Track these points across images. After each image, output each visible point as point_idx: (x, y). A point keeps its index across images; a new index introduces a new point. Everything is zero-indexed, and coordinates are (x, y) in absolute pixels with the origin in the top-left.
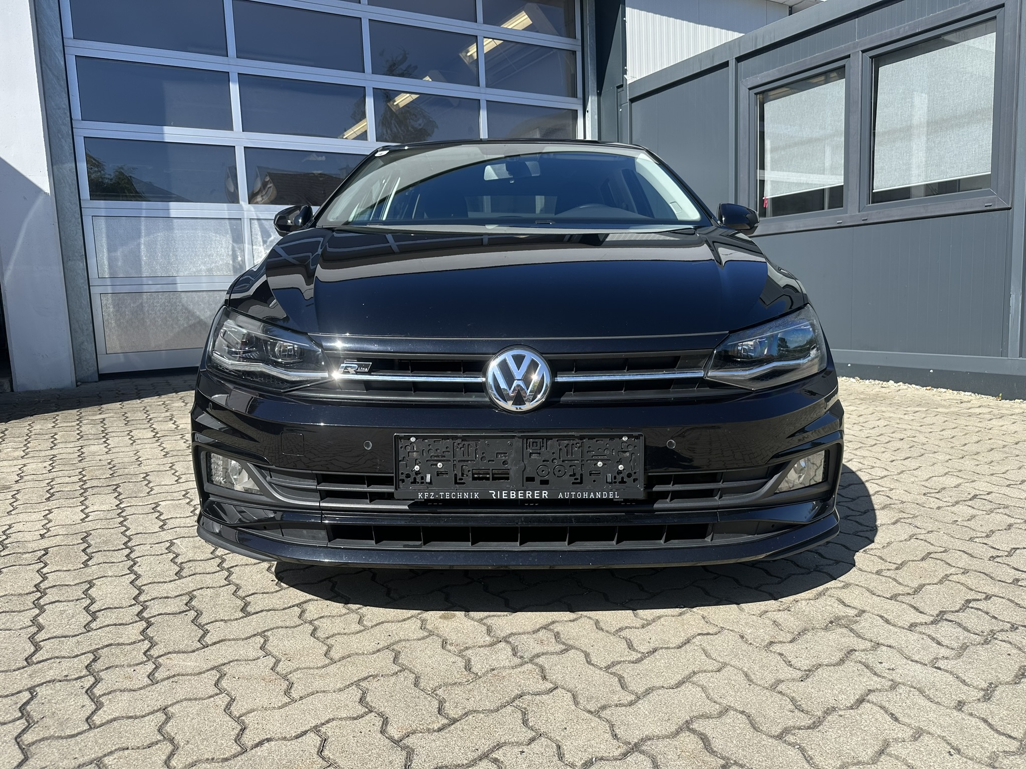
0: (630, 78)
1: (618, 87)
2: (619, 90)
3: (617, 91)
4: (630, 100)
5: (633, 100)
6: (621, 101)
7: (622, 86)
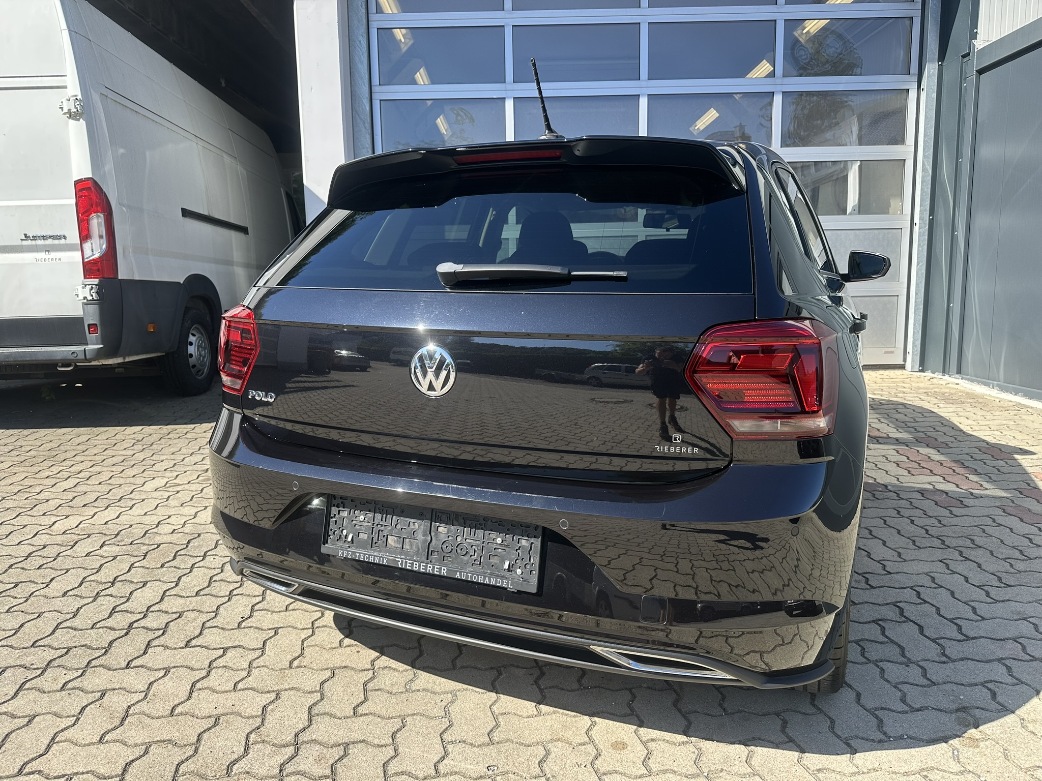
0: (979, 44)
1: (964, 57)
2: (965, 60)
3: (962, 60)
4: (977, 71)
5: (981, 72)
6: (966, 73)
7: (968, 54)
